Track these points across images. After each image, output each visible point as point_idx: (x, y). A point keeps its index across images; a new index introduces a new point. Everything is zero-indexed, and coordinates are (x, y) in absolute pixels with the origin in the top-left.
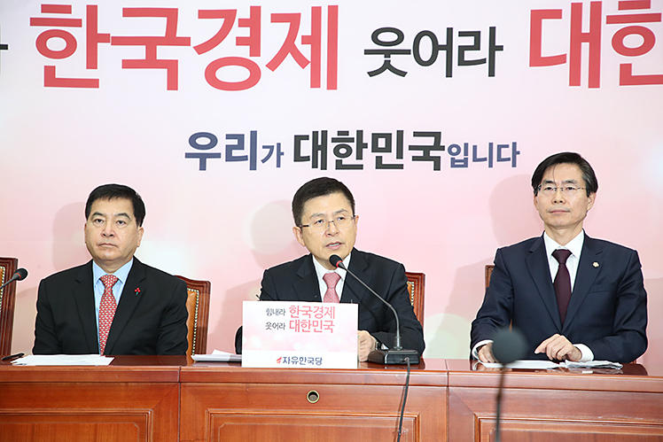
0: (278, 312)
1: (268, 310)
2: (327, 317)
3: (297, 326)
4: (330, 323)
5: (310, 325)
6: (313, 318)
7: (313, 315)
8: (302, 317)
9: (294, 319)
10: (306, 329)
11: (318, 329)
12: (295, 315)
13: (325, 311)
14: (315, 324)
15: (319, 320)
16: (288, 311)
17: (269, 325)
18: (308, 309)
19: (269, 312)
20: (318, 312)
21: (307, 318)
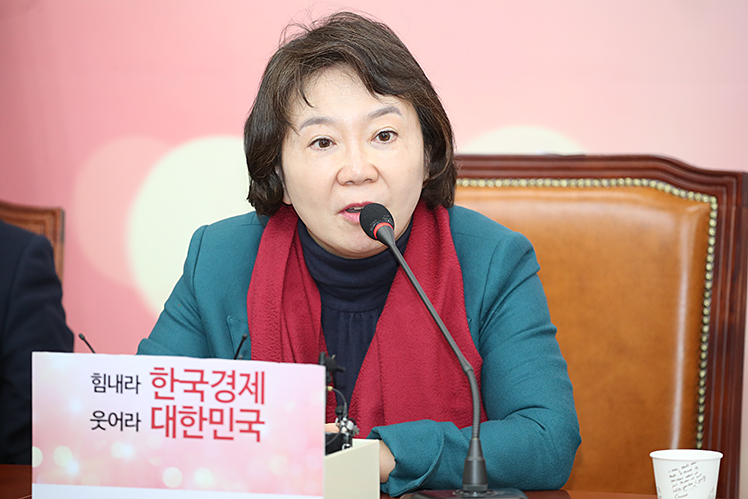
0: (121, 384)
1: (96, 377)
2: (246, 400)
3: (172, 422)
4: (252, 417)
5: (202, 419)
6: (210, 402)
7: (210, 392)
8: (182, 399)
9: (162, 404)
10: (193, 430)
11: (223, 430)
12: (165, 392)
13: (240, 382)
14: (216, 417)
15: (226, 407)
16: (146, 380)
17: (98, 418)
18: (196, 377)
19: (100, 383)
20: (223, 386)
21: (194, 400)
